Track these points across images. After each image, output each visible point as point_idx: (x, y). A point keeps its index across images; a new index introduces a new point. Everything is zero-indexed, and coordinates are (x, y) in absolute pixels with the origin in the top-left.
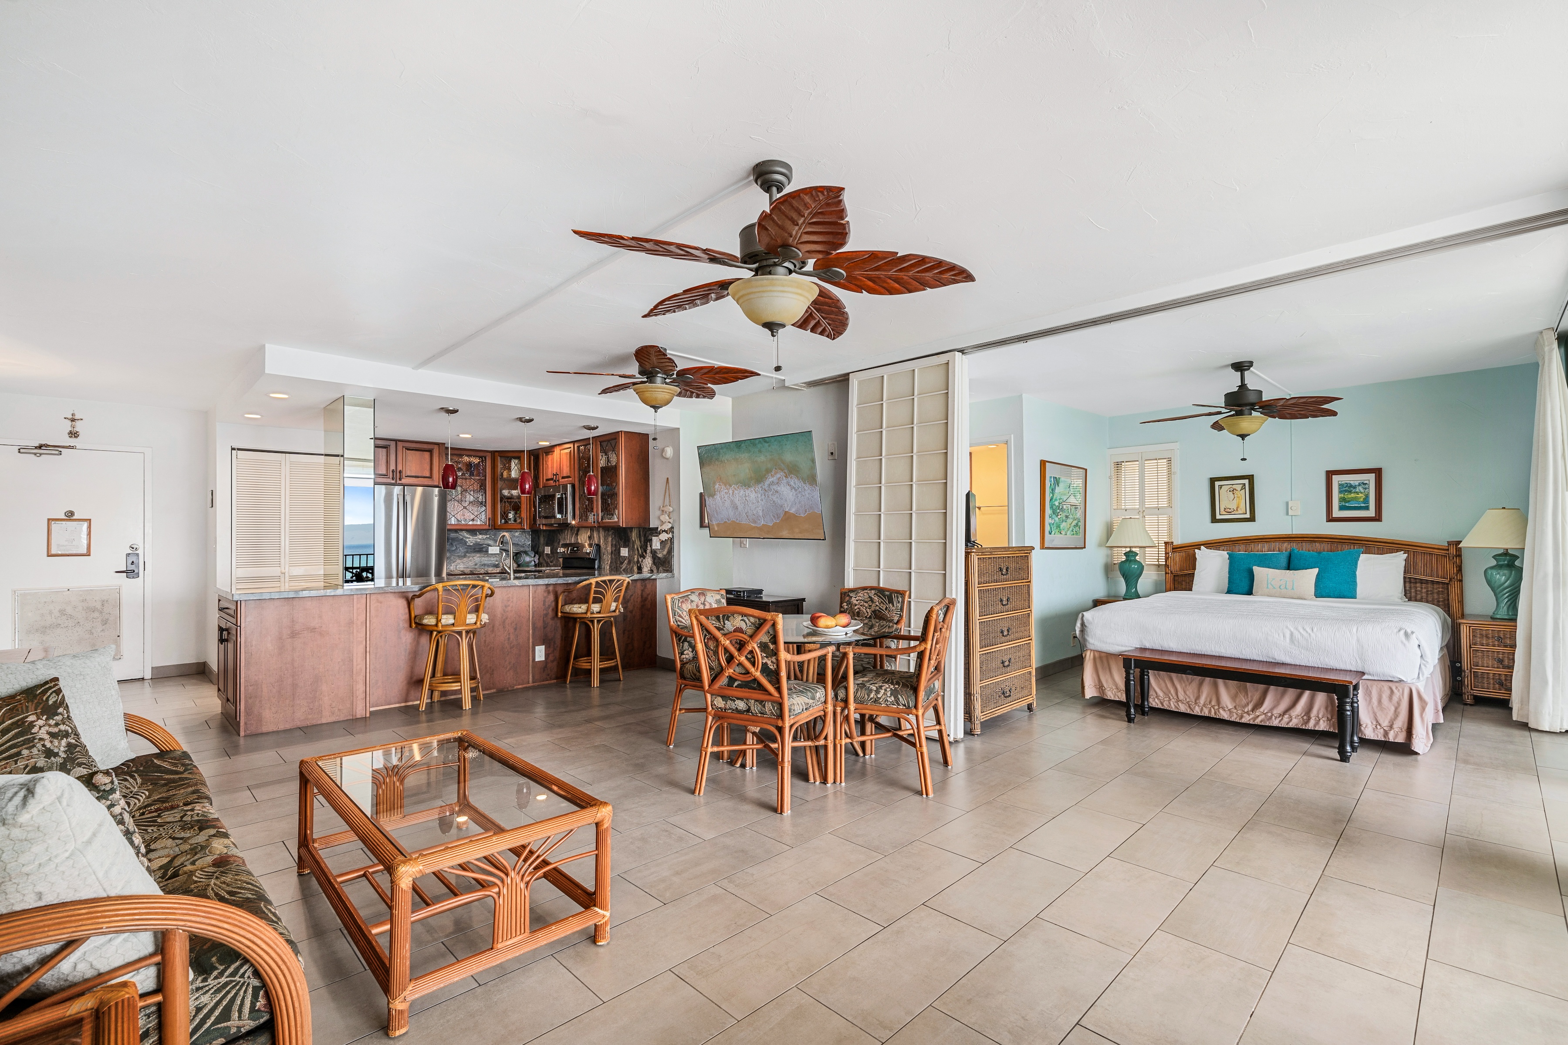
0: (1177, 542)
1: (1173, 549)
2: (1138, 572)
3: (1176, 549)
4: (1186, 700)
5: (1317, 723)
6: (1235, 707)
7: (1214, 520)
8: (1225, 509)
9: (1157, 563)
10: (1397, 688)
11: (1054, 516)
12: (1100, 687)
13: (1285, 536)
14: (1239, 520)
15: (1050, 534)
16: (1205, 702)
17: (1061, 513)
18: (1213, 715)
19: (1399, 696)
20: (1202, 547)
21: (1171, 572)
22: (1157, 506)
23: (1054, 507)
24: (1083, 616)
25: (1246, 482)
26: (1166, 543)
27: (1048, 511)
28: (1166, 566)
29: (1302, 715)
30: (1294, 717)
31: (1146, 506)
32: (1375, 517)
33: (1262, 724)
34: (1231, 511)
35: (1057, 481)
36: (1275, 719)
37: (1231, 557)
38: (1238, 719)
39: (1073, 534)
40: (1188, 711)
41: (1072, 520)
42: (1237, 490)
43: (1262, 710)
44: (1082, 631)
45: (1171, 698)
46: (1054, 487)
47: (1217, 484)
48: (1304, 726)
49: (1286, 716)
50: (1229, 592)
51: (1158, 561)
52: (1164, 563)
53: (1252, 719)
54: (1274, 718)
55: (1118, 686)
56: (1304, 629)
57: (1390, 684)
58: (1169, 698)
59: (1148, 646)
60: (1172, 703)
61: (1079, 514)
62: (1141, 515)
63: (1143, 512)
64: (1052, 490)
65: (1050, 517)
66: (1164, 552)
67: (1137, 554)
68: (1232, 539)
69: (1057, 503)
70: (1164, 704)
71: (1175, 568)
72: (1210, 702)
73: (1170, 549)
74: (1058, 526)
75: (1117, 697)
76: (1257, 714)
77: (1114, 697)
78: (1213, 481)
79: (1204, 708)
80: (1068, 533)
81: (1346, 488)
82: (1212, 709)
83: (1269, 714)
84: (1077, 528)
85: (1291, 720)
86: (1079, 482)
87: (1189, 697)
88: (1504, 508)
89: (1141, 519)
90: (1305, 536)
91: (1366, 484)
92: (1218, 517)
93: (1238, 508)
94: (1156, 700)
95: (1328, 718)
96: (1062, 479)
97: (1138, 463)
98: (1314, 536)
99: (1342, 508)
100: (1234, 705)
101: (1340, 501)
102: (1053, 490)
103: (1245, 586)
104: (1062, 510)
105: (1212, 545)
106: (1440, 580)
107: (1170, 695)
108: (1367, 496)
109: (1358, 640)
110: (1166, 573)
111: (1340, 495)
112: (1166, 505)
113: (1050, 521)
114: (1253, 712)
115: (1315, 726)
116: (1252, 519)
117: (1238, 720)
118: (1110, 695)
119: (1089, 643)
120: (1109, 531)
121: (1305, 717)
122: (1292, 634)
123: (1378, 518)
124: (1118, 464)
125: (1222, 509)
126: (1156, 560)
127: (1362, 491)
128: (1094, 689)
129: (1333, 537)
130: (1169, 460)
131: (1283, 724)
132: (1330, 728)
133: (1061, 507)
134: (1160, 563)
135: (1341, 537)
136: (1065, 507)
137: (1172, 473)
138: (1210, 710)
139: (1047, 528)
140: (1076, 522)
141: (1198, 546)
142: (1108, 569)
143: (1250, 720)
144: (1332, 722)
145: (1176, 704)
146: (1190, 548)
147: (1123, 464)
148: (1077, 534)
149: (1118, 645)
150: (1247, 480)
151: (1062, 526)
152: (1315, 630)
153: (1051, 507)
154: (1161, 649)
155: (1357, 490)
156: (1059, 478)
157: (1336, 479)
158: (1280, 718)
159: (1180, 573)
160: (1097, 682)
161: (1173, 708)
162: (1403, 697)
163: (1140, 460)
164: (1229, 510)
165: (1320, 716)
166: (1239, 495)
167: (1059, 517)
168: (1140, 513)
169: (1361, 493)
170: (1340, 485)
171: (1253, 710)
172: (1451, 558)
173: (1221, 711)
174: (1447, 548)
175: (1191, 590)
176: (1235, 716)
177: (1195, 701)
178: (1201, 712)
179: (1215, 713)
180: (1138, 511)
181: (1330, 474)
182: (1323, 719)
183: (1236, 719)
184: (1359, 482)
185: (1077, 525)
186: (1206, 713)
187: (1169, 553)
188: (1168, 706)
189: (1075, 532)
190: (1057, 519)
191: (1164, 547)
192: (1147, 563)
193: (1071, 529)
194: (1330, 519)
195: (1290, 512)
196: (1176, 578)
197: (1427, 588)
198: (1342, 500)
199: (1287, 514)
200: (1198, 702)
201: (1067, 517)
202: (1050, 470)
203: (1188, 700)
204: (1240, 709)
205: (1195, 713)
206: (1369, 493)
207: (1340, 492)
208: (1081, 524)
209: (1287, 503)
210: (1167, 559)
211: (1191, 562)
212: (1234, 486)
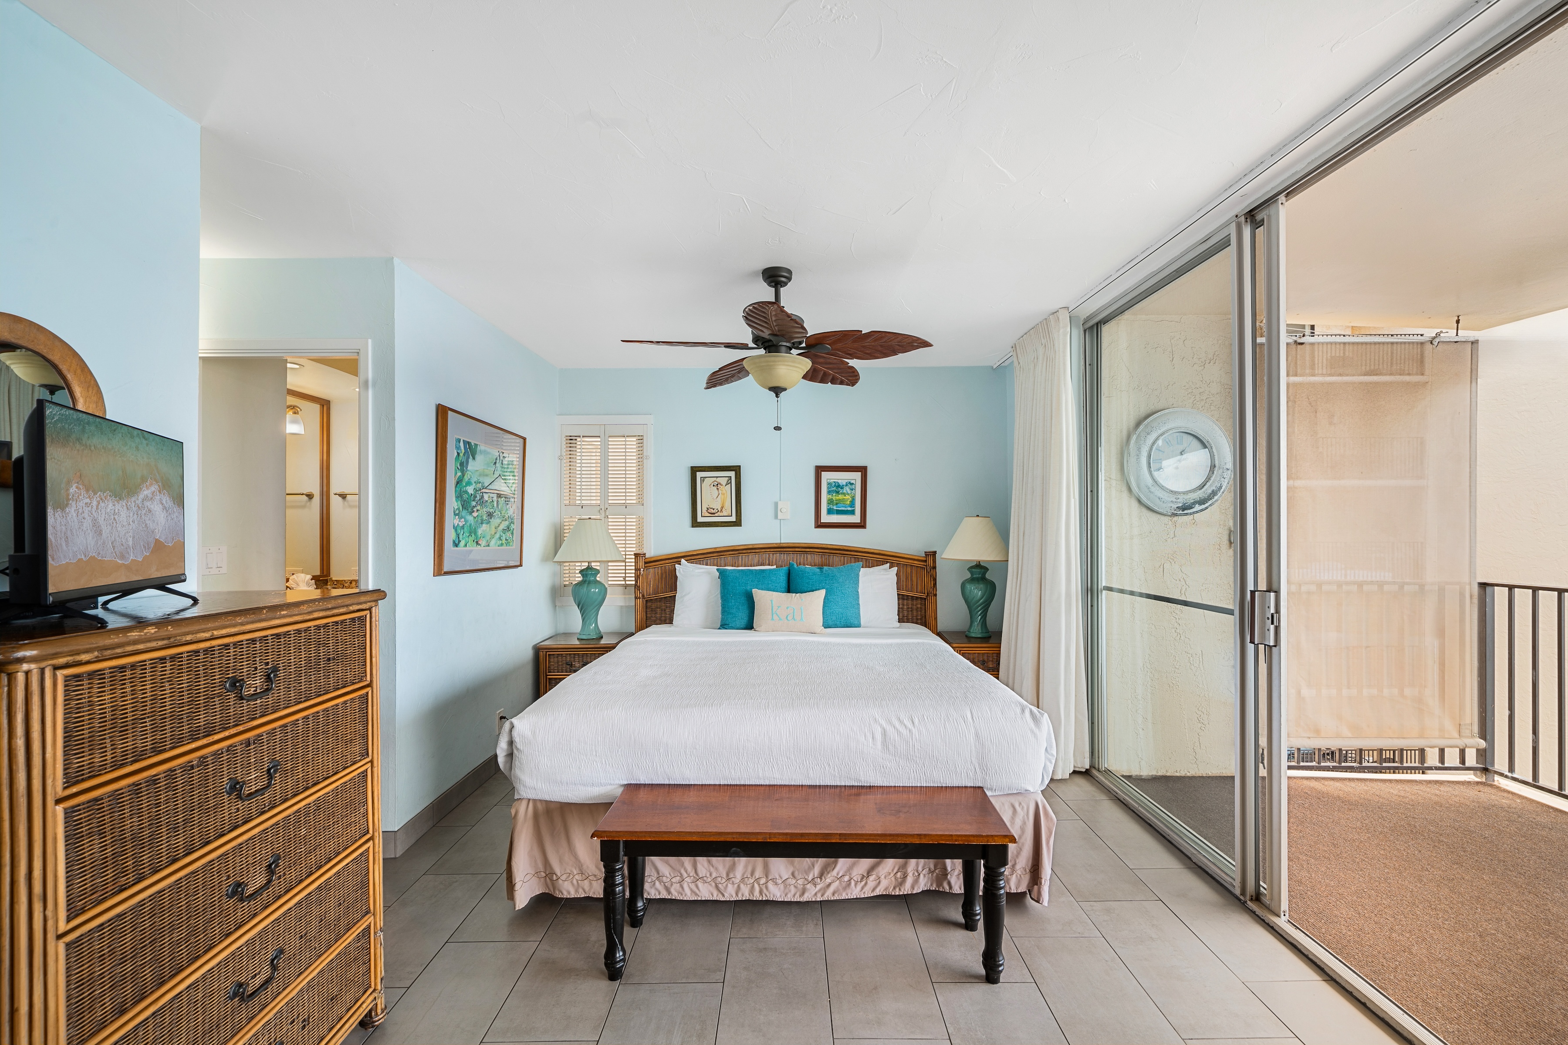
0: (651, 552)
1: (646, 563)
2: (600, 597)
3: (649, 563)
4: (711, 875)
5: (916, 881)
6: (793, 874)
7: (695, 524)
8: (708, 509)
9: (623, 583)
10: (1020, 804)
11: (464, 513)
12: (548, 875)
13: (776, 546)
14: (723, 524)
15: (456, 545)
16: (743, 875)
17: (478, 508)
18: (757, 896)
19: (1024, 816)
20: (683, 561)
21: (643, 596)
22: (624, 502)
23: (465, 496)
24: (512, 727)
25: (732, 474)
26: (636, 555)
27: (452, 503)
28: (636, 586)
29: (895, 872)
30: (883, 877)
31: (610, 502)
32: (861, 523)
33: (836, 897)
34: (714, 511)
35: (471, 450)
36: (856, 885)
37: (722, 575)
38: (798, 895)
39: (502, 545)
40: (715, 896)
41: (499, 521)
42: (722, 485)
43: (835, 873)
44: (510, 755)
45: (685, 875)
46: (464, 460)
47: (699, 475)
48: (897, 890)
49: (872, 878)
50: (724, 626)
51: (625, 580)
52: (634, 583)
53: (820, 890)
54: (853, 883)
55: (585, 867)
56: (901, 722)
57: (1012, 799)
58: (681, 875)
59: (643, 779)
60: (685, 886)
61: (512, 510)
62: (603, 515)
63: (604, 510)
64: (462, 464)
65: (455, 515)
66: (634, 568)
67: (598, 572)
68: (718, 550)
69: (470, 489)
70: (672, 890)
71: (648, 589)
72: (752, 874)
73: (641, 564)
74: (473, 532)
75: (581, 890)
76: (828, 881)
77: (577, 891)
78: (694, 470)
79: (742, 886)
80: (493, 543)
81: (836, 488)
82: (756, 885)
83: (846, 878)
84: (508, 534)
85: (879, 882)
86: (513, 457)
87: (716, 869)
88: (978, 516)
89: (603, 519)
90: (797, 545)
91: (853, 484)
92: (700, 519)
93: (722, 507)
94: (657, 883)
95: (929, 869)
96: (482, 447)
97: (599, 439)
98: (806, 545)
99: (830, 512)
100: (791, 870)
101: (828, 503)
102: (463, 466)
103: (743, 618)
104: (482, 502)
105: (696, 557)
106: (918, 595)
107: (683, 871)
108: (853, 499)
109: (977, 735)
110: (636, 598)
111: (829, 496)
112: (635, 502)
113: (456, 522)
114: (821, 879)
115: (913, 887)
116: (738, 523)
117: (797, 899)
118: (568, 890)
119: (525, 786)
120: (558, 540)
121: (899, 874)
122: (884, 733)
123: (862, 525)
124: (571, 439)
125: (704, 509)
126: (622, 579)
127: (849, 492)
128: (535, 880)
129: (824, 546)
130: (641, 439)
131: (867, 893)
132: (932, 885)
133: (478, 498)
134: (627, 583)
135: (831, 547)
136: (486, 497)
137: (645, 457)
138: (753, 887)
139: (450, 535)
140: (507, 523)
141: (676, 559)
142: (556, 593)
143: (816, 894)
144: (935, 874)
145: (693, 886)
146: (667, 561)
147: (579, 439)
148: (508, 543)
149: (584, 785)
150: (734, 472)
151: (480, 532)
152: (916, 721)
153: (459, 496)
154: (667, 782)
155: (845, 491)
156: (476, 445)
157: (826, 476)
158: (863, 883)
159: (653, 597)
160: (541, 866)
161: (689, 896)
162: (1028, 818)
163: (602, 436)
164: (712, 511)
165: (920, 869)
166: (724, 492)
167: (475, 514)
168: (602, 512)
169: (848, 494)
170: (829, 484)
171: (821, 875)
172: (929, 570)
173: (770, 885)
174: (925, 559)
175: (670, 621)
176: (793, 890)
177: (728, 875)
178: (737, 895)
179: (761, 892)
180: (598, 508)
181: (820, 470)
182: (924, 872)
183: (794, 896)
184: (846, 481)
185: (508, 528)
186: (745, 894)
187: (640, 570)
188: (679, 893)
189: (504, 541)
190: (470, 518)
191: (634, 560)
192: (610, 583)
193: (497, 536)
194: (819, 525)
195: (780, 516)
196: (649, 604)
197: (907, 605)
198: (830, 502)
199: (776, 517)
200: (731, 876)
201: (490, 515)
202: (456, 429)
203: (714, 875)
204: (800, 876)
205: (727, 898)
206: (855, 495)
207: (829, 492)
208: (516, 527)
209: (776, 504)
210: (637, 577)
211: (670, 581)
212: (719, 480)
